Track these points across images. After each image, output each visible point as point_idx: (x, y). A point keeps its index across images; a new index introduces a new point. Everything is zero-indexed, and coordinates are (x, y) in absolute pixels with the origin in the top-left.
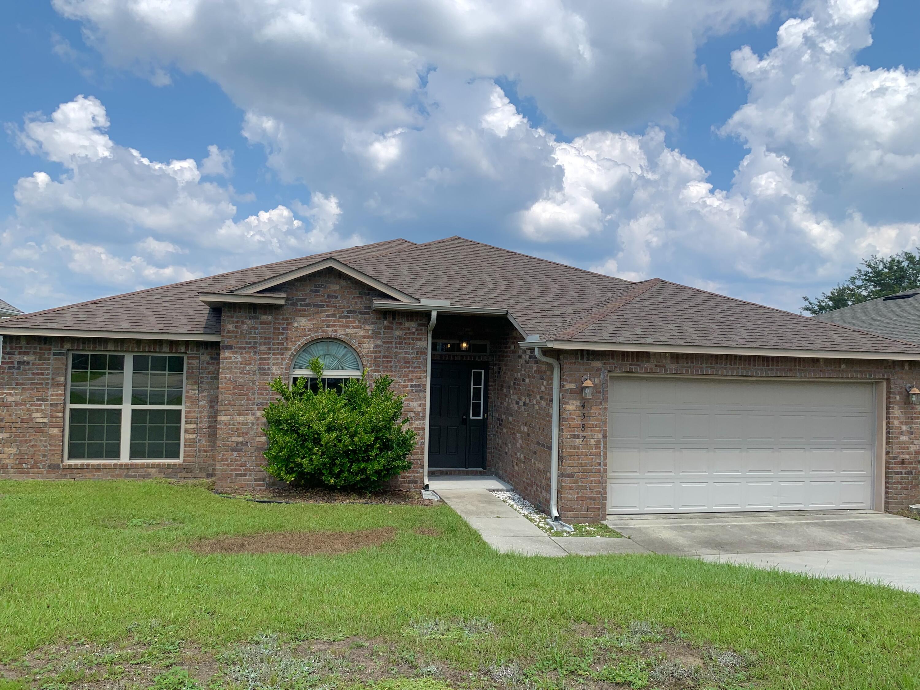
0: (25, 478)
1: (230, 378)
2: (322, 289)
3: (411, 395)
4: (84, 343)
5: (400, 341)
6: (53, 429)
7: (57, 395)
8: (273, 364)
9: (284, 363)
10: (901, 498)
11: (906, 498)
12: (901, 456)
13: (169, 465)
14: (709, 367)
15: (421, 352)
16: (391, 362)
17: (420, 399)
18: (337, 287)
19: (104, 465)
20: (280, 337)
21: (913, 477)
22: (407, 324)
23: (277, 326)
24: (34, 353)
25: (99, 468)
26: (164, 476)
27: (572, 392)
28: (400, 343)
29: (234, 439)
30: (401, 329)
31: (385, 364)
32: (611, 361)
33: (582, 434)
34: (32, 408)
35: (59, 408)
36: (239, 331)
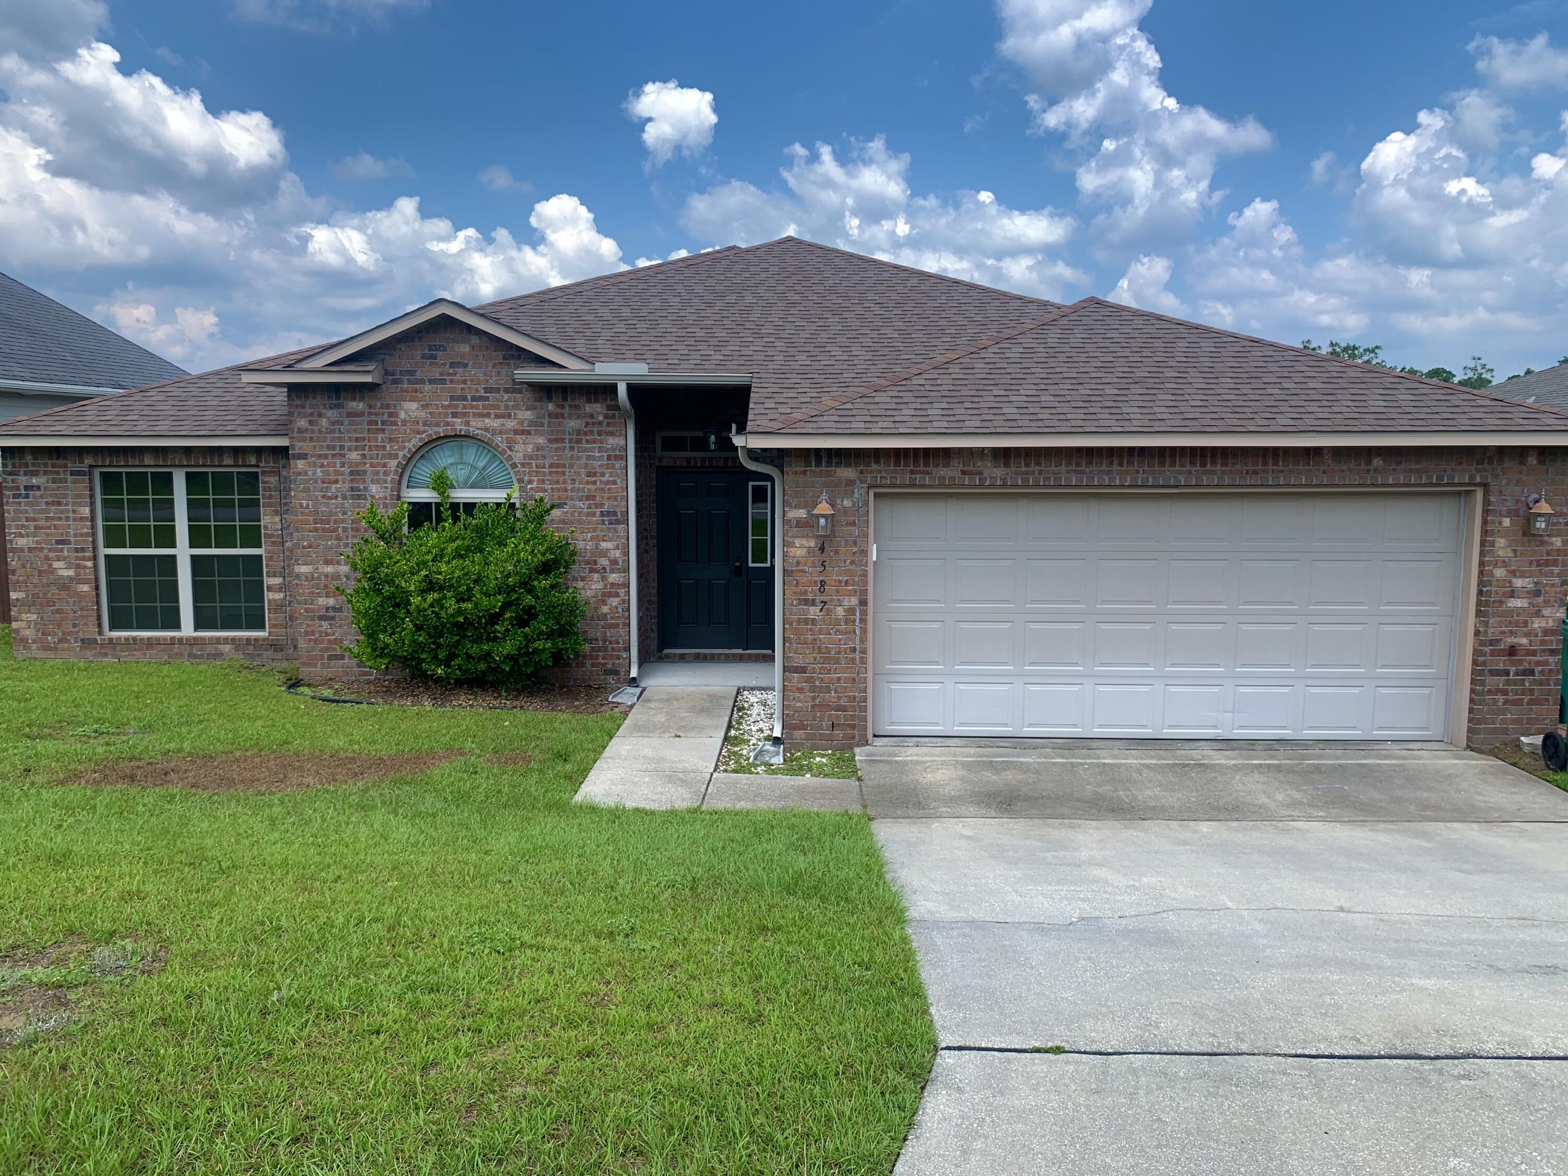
0: (52, 656)
1: (308, 505)
2: (441, 353)
3: (602, 530)
4: (110, 455)
5: (578, 437)
6: (81, 586)
7: (82, 535)
8: (373, 482)
9: (389, 479)
10: (1504, 721)
11: (1518, 721)
12: (1509, 640)
13: (248, 640)
14: (1075, 471)
15: (616, 456)
16: (564, 473)
17: (618, 537)
18: (465, 348)
19: (157, 639)
20: (380, 436)
21: (1534, 682)
22: (589, 408)
23: (373, 418)
24: (45, 473)
25: (150, 643)
26: (242, 656)
27: (799, 523)
28: (579, 441)
29: (322, 601)
30: (579, 417)
31: (555, 477)
32: (874, 467)
33: (819, 598)
34: (52, 555)
35: (87, 554)
36: (316, 428)
